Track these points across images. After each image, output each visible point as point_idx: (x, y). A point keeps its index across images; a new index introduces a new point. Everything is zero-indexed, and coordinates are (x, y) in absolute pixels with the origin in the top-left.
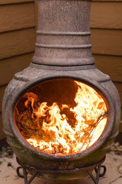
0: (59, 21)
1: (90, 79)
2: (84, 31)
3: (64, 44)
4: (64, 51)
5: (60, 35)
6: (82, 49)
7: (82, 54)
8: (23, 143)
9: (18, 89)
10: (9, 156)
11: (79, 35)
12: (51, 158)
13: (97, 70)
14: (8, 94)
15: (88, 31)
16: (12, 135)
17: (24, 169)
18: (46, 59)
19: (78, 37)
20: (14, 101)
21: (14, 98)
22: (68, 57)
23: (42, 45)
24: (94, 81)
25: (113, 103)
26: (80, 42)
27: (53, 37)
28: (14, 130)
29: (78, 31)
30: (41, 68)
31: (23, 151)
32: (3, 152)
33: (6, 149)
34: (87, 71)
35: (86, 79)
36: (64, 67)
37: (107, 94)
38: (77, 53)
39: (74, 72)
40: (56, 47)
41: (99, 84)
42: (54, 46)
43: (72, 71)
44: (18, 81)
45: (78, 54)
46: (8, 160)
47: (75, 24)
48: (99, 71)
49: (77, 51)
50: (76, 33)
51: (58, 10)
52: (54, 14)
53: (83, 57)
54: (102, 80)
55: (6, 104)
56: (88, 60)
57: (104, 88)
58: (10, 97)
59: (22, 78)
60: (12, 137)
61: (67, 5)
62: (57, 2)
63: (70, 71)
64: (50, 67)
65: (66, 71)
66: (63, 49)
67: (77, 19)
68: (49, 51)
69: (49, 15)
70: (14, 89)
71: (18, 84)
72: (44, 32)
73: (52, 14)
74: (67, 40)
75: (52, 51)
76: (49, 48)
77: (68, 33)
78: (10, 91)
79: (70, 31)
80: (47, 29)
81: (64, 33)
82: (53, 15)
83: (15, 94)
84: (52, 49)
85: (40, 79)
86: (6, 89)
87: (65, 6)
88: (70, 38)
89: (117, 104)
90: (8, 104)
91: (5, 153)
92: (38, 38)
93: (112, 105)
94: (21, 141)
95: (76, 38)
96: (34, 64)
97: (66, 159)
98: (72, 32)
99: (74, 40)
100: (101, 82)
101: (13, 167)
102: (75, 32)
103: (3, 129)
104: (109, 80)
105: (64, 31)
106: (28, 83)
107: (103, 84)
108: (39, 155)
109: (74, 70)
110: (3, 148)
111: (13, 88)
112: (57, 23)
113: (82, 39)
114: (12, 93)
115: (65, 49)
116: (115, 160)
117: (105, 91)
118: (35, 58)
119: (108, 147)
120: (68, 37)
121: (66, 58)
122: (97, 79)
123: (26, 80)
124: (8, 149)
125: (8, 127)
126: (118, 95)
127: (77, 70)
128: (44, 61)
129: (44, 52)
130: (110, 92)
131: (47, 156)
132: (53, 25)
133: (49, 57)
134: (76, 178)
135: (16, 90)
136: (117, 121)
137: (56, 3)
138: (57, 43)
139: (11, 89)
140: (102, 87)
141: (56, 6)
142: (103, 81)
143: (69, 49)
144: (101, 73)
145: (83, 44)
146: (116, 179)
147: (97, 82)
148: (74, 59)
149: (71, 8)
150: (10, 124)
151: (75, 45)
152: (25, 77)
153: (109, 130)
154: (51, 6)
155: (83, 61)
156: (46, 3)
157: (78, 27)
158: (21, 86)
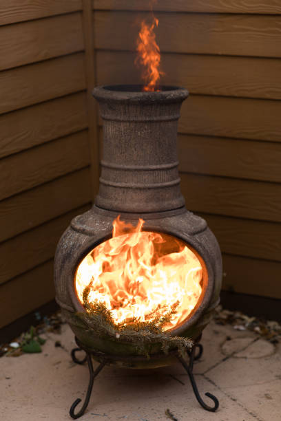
0: (134, 150)
1: (180, 231)
2: (169, 163)
3: (142, 183)
4: (142, 192)
5: (136, 170)
6: (166, 188)
7: (167, 195)
9: (80, 246)
11: (163, 169)
13: (188, 214)
14: (64, 252)
15: (175, 161)
16: (72, 309)
18: (117, 203)
19: (161, 172)
21: (74, 259)
22: (148, 200)
23: (111, 183)
24: (184, 233)
26: (164, 178)
27: (126, 172)
28: (75, 303)
29: (161, 164)
31: (88, 331)
32: (46, 325)
35: (174, 231)
36: (143, 215)
37: (202, 252)
38: (160, 194)
39: (157, 221)
40: (130, 187)
41: (191, 239)
42: (128, 185)
43: (154, 220)
44: (78, 234)
45: (162, 195)
47: (156, 154)
49: (161, 191)
50: (158, 167)
51: (132, 136)
53: (169, 199)
54: (195, 230)
55: (62, 267)
56: (176, 202)
57: (198, 242)
59: (84, 229)
60: (72, 312)
61: (145, 129)
62: (131, 125)
64: (124, 214)
65: (146, 219)
66: (140, 189)
67: (159, 147)
68: (121, 191)
69: (120, 143)
70: (73, 245)
71: (78, 238)
72: (113, 165)
73: (124, 141)
75: (125, 192)
76: (121, 188)
77: (148, 167)
79: (149, 165)
80: (117, 161)
81: (142, 167)
82: (126, 142)
83: (76, 254)
84: (125, 190)
87: (143, 131)
88: (150, 173)
89: (217, 262)
90: (66, 266)
91: (49, 327)
92: (104, 172)
96: (100, 209)
98: (152, 166)
99: (156, 177)
100: (193, 234)
101: (63, 348)
102: (157, 165)
104: (205, 229)
105: (141, 165)
106: (93, 239)
107: (197, 236)
111: (71, 244)
112: (132, 153)
113: (167, 173)
114: (71, 251)
115: (144, 189)
116: (216, 333)
118: (100, 200)
119: (204, 323)
120: (147, 172)
121: (146, 202)
122: (189, 231)
123: (90, 234)
124: (52, 320)
125: (66, 298)
126: (219, 248)
127: (161, 218)
128: (114, 206)
129: (114, 193)
130: (207, 248)
132: (126, 156)
133: (121, 200)
135: (77, 247)
136: (217, 287)
137: (129, 126)
138: (133, 180)
141: (129, 131)
142: (198, 233)
143: (149, 189)
145: (168, 181)
146: (217, 364)
147: (189, 234)
148: (157, 202)
149: (151, 132)
150: (69, 295)
151: (158, 183)
152: (88, 229)
153: (207, 300)
154: (123, 129)
155: (169, 204)
156: (116, 125)
157: (160, 158)
158: (83, 242)
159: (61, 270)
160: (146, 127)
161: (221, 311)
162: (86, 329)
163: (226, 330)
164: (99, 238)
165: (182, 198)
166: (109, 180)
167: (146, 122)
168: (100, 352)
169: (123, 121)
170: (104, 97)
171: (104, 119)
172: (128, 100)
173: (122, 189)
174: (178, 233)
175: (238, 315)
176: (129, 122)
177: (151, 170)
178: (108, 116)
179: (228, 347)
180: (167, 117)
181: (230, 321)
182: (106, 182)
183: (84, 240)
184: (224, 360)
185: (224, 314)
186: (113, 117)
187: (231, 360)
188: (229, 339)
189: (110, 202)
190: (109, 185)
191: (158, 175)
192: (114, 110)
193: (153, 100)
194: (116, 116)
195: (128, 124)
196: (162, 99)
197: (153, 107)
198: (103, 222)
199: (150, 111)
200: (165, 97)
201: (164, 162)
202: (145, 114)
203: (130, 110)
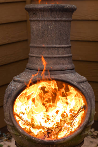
0: (47, 37)
1: (72, 80)
2: (66, 44)
3: (51, 55)
5: (47, 47)
6: (64, 58)
7: (65, 62)
8: (21, 130)
9: (17, 89)
10: (8, 140)
11: (63, 47)
12: (43, 142)
13: (76, 73)
14: (9, 93)
15: (69, 44)
16: (12, 124)
18: (37, 66)
19: (62, 49)
20: (13, 99)
21: (13, 96)
22: (55, 64)
23: (34, 55)
24: (74, 82)
25: (89, 99)
26: (63, 52)
27: (42, 49)
28: (13, 121)
29: (61, 44)
30: (34, 72)
31: (21, 137)
32: (4, 137)
33: (6, 135)
34: (69, 74)
35: (69, 80)
37: (84, 92)
38: (61, 61)
39: (59, 75)
43: (57, 75)
44: (16, 83)
46: (8, 143)
48: (78, 75)
49: (61, 59)
50: (60, 46)
51: (46, 29)
52: (43, 32)
53: (66, 64)
54: (80, 81)
55: (7, 101)
56: (69, 66)
57: (82, 87)
58: (10, 96)
59: (19, 80)
60: (12, 126)
61: (53, 25)
62: (45, 23)
63: (56, 74)
65: (53, 74)
66: (50, 58)
67: (60, 35)
68: (39, 59)
69: (39, 33)
70: (13, 89)
71: (16, 85)
72: (35, 45)
73: (41, 32)
77: (54, 46)
78: (10, 90)
79: (55, 45)
80: (38, 43)
81: (51, 46)
83: (14, 93)
86: (7, 89)
87: (51, 26)
88: (55, 49)
89: (92, 99)
90: (9, 100)
91: (6, 138)
92: (31, 50)
93: (89, 100)
94: (19, 129)
95: (60, 50)
96: (28, 70)
97: (54, 142)
98: (57, 45)
99: (59, 51)
100: (79, 83)
103: (5, 120)
104: (86, 81)
105: (51, 45)
106: (24, 85)
107: (81, 84)
108: (33, 139)
109: (59, 74)
110: (4, 134)
112: (45, 38)
113: (65, 50)
114: (12, 92)
115: (52, 58)
116: (92, 142)
117: (83, 90)
118: (29, 65)
119: (86, 133)
121: (53, 65)
122: (77, 81)
123: (22, 82)
125: (9, 118)
126: (93, 92)
127: (61, 74)
128: (36, 67)
129: (36, 60)
130: (87, 91)
131: (39, 140)
132: (42, 40)
133: (40, 64)
135: (15, 89)
136: (92, 112)
138: (46, 53)
139: (10, 89)
140: (81, 86)
141: (44, 26)
142: (82, 82)
143: (55, 58)
144: (80, 76)
145: (65, 54)
147: (77, 83)
148: (59, 65)
149: (56, 27)
151: (60, 55)
153: (87, 119)
154: (41, 25)
155: (66, 67)
156: (37, 23)
157: (61, 41)
158: (18, 87)
159: (6, 103)
160: (53, 24)
161: (94, 131)
162: (20, 136)
165: (73, 65)
166: (34, 53)
167: (53, 21)
169: (41, 21)
170: (30, 7)
171: (31, 21)
172: (43, 8)
174: (71, 82)
176: (44, 21)
178: (33, 19)
180: (65, 19)
182: (32, 55)
183: (19, 85)
185: (96, 133)
186: (35, 19)
189: (33, 65)
190: (33, 57)
191: (60, 51)
192: (36, 14)
193: (57, 8)
194: (37, 18)
195: (43, 22)
196: (62, 8)
197: (57, 12)
198: (30, 76)
199: (55, 15)
200: (64, 7)
201: (63, 44)
202: (53, 16)
203: (45, 14)
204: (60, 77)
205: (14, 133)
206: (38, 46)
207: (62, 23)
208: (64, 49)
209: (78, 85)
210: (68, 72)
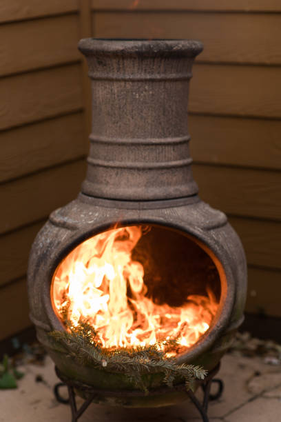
0: (131, 119)
1: (190, 224)
3: (141, 161)
4: (140, 173)
5: (133, 144)
6: (173, 169)
7: (174, 179)
9: (59, 243)
10: (36, 362)
11: (169, 144)
13: (202, 205)
14: (40, 252)
15: (184, 135)
16: (48, 327)
17: (71, 388)
18: (108, 189)
19: (167, 148)
20: (50, 267)
22: (148, 184)
23: (100, 162)
24: (196, 227)
25: (232, 268)
26: (170, 156)
27: (121, 147)
28: (51, 319)
29: (166, 137)
30: (99, 204)
31: (68, 356)
32: (25, 355)
33: (30, 348)
34: (183, 208)
35: (182, 224)
36: (141, 203)
37: (219, 252)
38: (165, 177)
39: (160, 211)
40: (125, 166)
41: (205, 234)
42: (123, 164)
43: (156, 210)
44: (57, 228)
45: (167, 178)
46: (36, 370)
47: (160, 123)
48: (207, 207)
49: (165, 173)
50: (163, 140)
51: (129, 100)
52: (122, 106)
53: (176, 183)
54: (210, 225)
55: (36, 272)
56: (184, 189)
57: (215, 240)
59: (65, 223)
61: (146, 91)
62: (127, 85)
63: (152, 209)
64: (117, 202)
65: (145, 209)
66: (138, 169)
67: (164, 115)
68: (113, 173)
69: (112, 109)
70: (51, 243)
71: (57, 234)
72: (104, 138)
73: (117, 106)
74: (147, 153)
75: (119, 173)
76: (113, 168)
77: (149, 140)
79: (151, 138)
80: (109, 133)
81: (141, 140)
82: (120, 108)
83: (53, 254)
84: (119, 171)
85: (98, 225)
86: (35, 243)
87: (142, 92)
88: (152, 149)
89: (240, 268)
90: (40, 271)
92: (93, 148)
95: (162, 149)
96: (88, 197)
98: (155, 139)
99: (159, 154)
100: (208, 229)
101: (45, 383)
102: (161, 138)
103: (30, 315)
104: (223, 225)
106: (76, 234)
107: (212, 232)
109: (159, 208)
110: (26, 347)
111: (48, 241)
112: (128, 123)
113: (174, 150)
114: (47, 250)
115: (144, 169)
117: (216, 246)
118: (88, 185)
119: (224, 347)
120: (147, 147)
121: (145, 186)
122: (202, 225)
123: (72, 228)
124: (34, 349)
125: (40, 313)
126: (243, 251)
127: (166, 208)
128: (105, 192)
129: (105, 175)
130: (225, 247)
132: (120, 127)
133: (113, 184)
134: (166, 405)
135: (55, 244)
136: (239, 299)
137: (125, 86)
138: (129, 158)
140: (212, 238)
141: (125, 92)
142: (214, 228)
143: (150, 169)
144: (211, 210)
145: (176, 160)
146: (242, 405)
147: (202, 229)
148: (160, 187)
149: (153, 95)
150: (44, 309)
151: (162, 161)
152: (70, 221)
153: (225, 316)
154: (116, 91)
155: (177, 190)
156: (107, 86)
157: (165, 129)
158: (63, 238)
159: (34, 276)
160: (147, 87)
162: (67, 354)
163: (255, 364)
164: (83, 232)
165: (194, 184)
166: (99, 158)
167: (146, 81)
168: (85, 385)
169: (118, 80)
170: (92, 47)
171: (93, 79)
172: (123, 50)
173: (116, 169)
174: (188, 227)
175: (270, 344)
176: (125, 80)
177: (153, 144)
178: (97, 74)
179: (256, 385)
180: (174, 76)
181: (260, 352)
182: (96, 161)
183: (65, 236)
184: (251, 400)
185: (253, 344)
186: (104, 75)
187: (260, 401)
188: (257, 374)
189: (99, 186)
190: (99, 165)
191: (162, 152)
192: (105, 65)
193: (156, 51)
194: (108, 73)
195: (123, 84)
196: (167, 50)
197: (156, 60)
198: (90, 213)
199: (151, 66)
200: (171, 47)
201: (170, 135)
202: (145, 70)
203: (125, 65)
204: (163, 217)
205: (52, 347)
206: (110, 139)
207: (168, 85)
208: (172, 149)
209: (204, 236)
210: (181, 204)
